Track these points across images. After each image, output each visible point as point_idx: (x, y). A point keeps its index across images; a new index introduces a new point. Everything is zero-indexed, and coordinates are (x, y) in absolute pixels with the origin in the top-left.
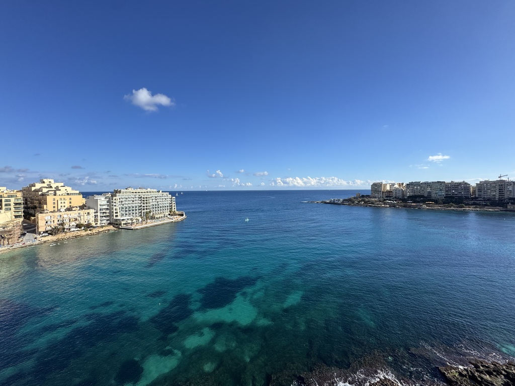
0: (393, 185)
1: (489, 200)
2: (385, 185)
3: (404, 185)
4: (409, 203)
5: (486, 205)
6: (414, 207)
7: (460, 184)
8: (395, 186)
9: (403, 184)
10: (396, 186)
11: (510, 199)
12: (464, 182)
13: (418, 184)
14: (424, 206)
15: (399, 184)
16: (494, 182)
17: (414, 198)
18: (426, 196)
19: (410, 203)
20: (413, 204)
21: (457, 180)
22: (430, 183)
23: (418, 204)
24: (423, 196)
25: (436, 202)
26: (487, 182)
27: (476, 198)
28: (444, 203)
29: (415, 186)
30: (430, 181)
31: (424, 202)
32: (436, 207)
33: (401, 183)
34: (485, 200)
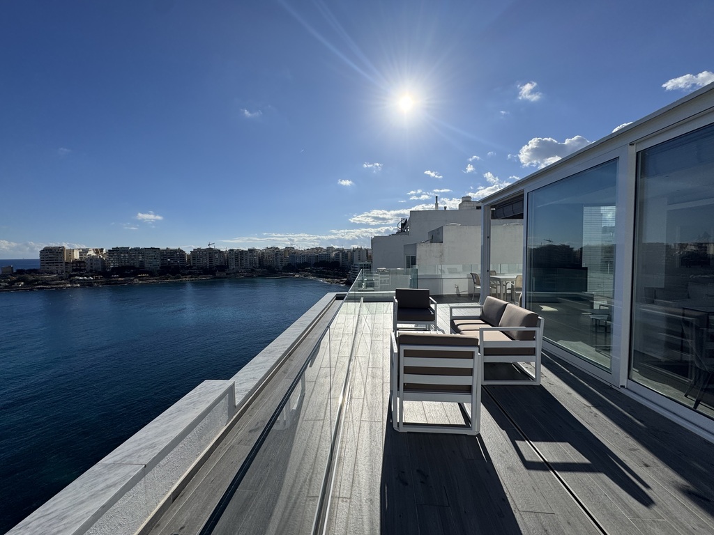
0: (86, 251)
1: (202, 268)
2: (71, 251)
3: (104, 251)
4: (114, 278)
5: (200, 274)
6: (122, 283)
7: (175, 251)
8: (89, 253)
9: (102, 250)
10: (91, 253)
11: (217, 266)
12: (179, 249)
13: (125, 250)
14: (136, 280)
15: (96, 250)
16: (205, 250)
17: (120, 271)
18: (138, 266)
19: (117, 278)
20: (120, 279)
21: (173, 247)
22: (142, 249)
23: (127, 278)
24: (133, 267)
25: (151, 274)
26: (199, 250)
27: (191, 267)
28: (160, 274)
29: (121, 253)
30: (142, 246)
31: (135, 275)
32: (152, 280)
33: (99, 248)
34: (199, 268)
